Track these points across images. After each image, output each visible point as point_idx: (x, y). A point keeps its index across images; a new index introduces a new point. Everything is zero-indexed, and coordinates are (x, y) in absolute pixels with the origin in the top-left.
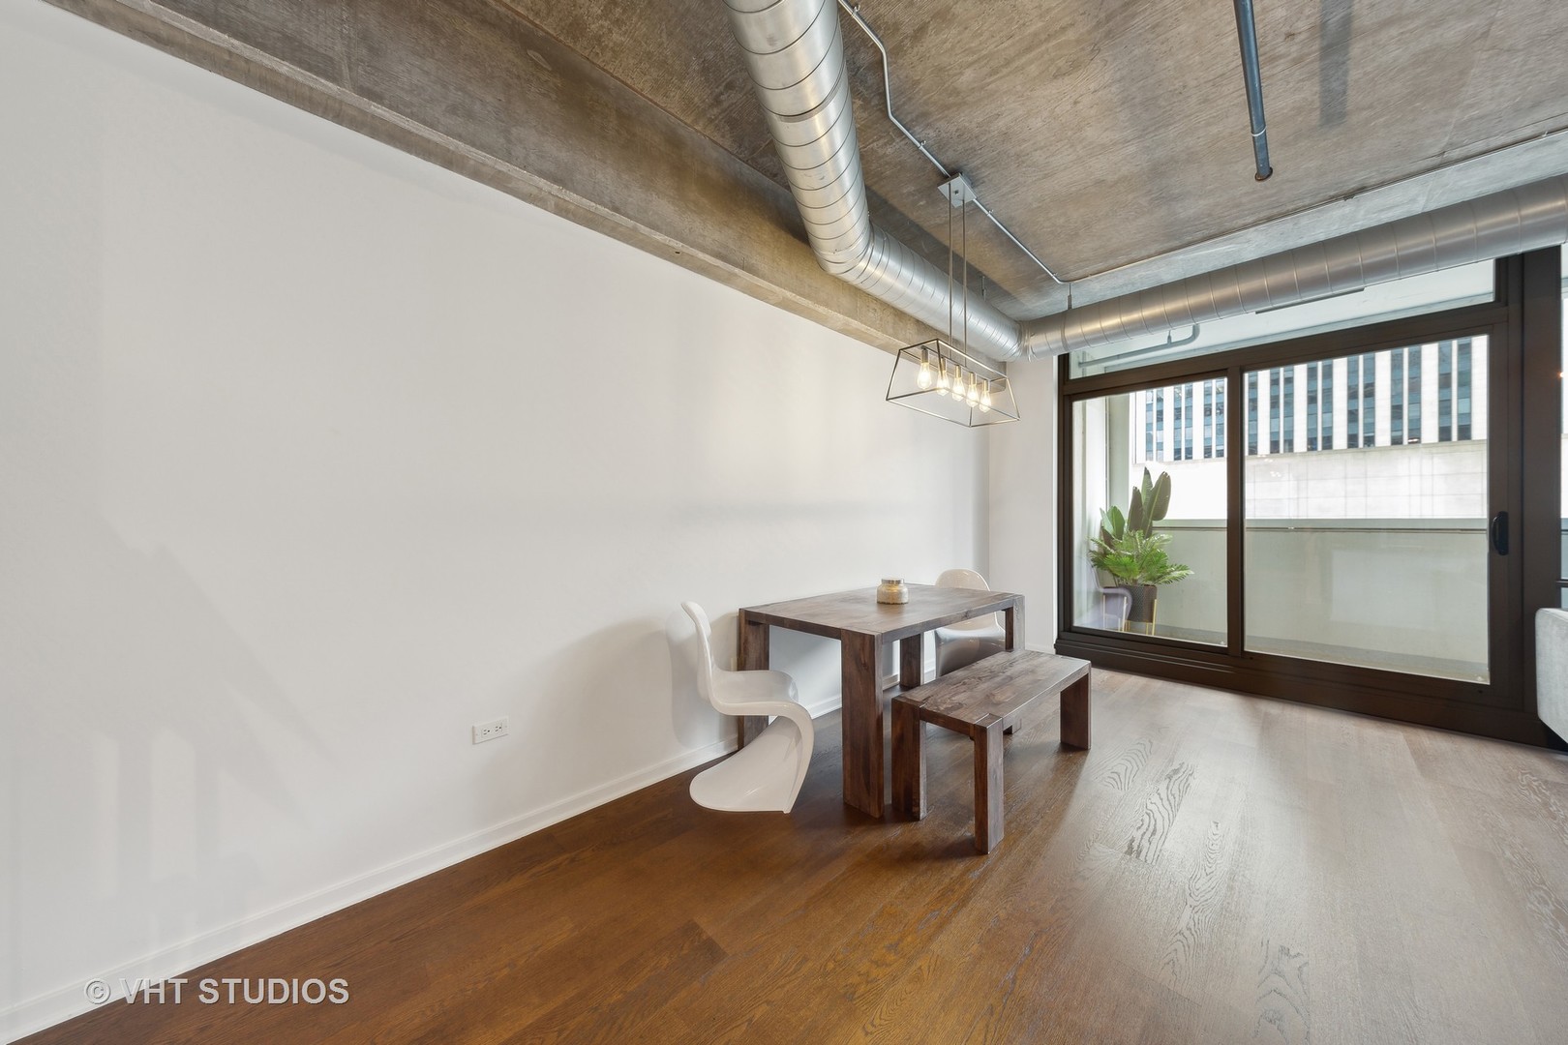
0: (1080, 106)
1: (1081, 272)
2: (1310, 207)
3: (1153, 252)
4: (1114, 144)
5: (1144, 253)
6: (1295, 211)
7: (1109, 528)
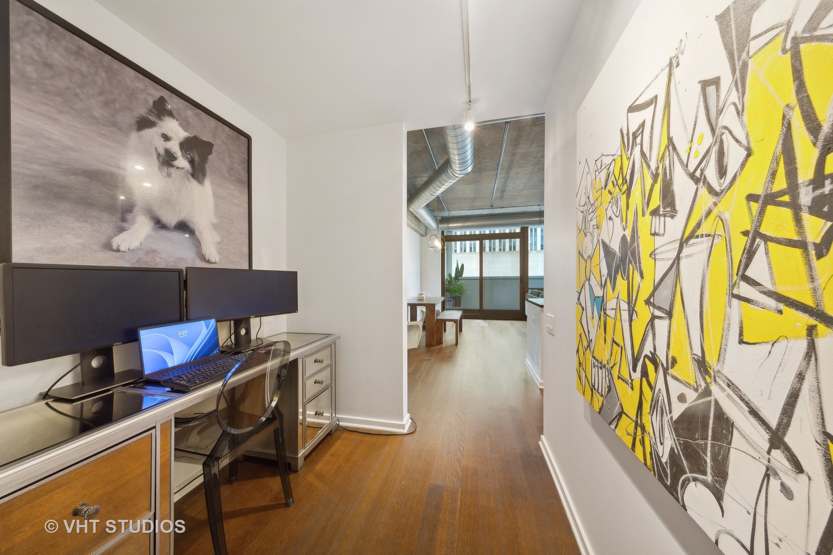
0: (466, 188)
1: (452, 210)
3: (468, 209)
4: (470, 194)
7: (449, 279)
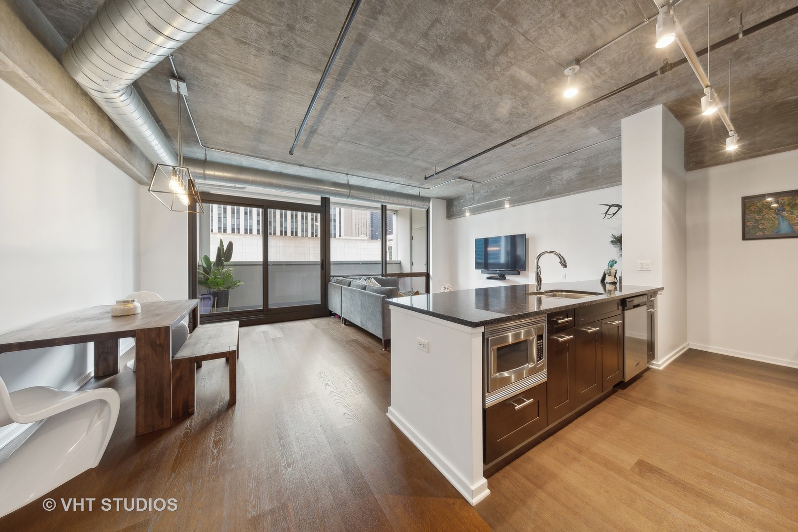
0: (249, 98)
1: (213, 146)
2: (291, 164)
3: (245, 153)
4: (254, 116)
5: (242, 152)
6: (288, 163)
7: (205, 265)
